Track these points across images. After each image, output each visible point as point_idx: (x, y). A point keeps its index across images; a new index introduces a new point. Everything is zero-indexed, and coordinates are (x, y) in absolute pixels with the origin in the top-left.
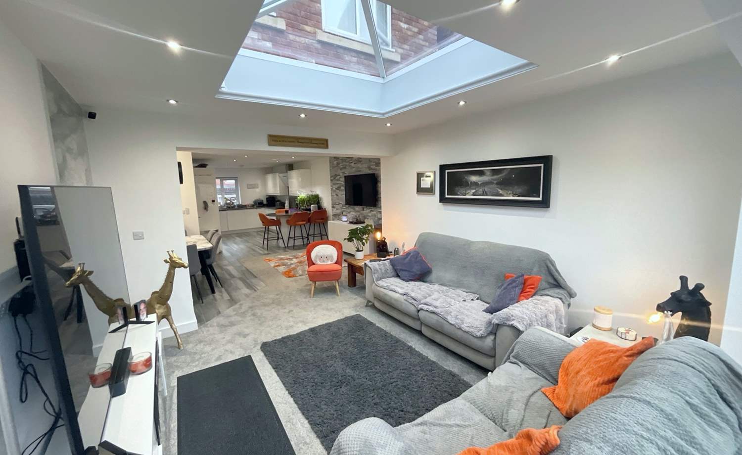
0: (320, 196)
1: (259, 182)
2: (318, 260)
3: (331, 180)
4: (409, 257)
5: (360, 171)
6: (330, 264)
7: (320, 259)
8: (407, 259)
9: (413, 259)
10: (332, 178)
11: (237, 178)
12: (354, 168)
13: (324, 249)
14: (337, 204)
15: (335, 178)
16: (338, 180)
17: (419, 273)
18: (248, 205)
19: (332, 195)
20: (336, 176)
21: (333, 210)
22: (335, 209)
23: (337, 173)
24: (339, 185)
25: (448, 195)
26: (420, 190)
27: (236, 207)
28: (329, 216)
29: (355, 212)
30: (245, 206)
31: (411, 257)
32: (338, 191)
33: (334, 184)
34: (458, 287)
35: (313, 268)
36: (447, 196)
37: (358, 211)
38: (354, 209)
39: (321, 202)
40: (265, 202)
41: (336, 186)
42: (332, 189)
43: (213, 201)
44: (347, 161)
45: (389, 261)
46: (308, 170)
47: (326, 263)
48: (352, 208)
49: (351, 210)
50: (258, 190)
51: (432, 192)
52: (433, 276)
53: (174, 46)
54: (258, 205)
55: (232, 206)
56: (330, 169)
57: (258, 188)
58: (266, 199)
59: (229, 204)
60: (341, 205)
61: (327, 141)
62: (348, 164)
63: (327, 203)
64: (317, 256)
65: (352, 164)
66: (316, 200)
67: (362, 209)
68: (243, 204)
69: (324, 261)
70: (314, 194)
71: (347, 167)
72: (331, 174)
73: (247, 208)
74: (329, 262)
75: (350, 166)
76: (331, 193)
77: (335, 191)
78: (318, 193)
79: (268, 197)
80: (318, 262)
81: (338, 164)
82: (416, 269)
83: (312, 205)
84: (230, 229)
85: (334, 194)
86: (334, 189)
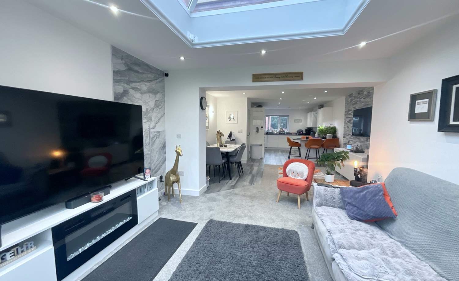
0: (337, 128)
1: (302, 118)
2: (290, 174)
3: (345, 115)
4: (365, 192)
5: (368, 105)
6: (300, 180)
7: (292, 174)
8: (362, 194)
9: (369, 196)
10: (346, 113)
11: (289, 115)
12: (363, 102)
13: (298, 166)
14: (347, 134)
15: (347, 113)
16: (350, 114)
17: (372, 214)
18: (293, 133)
19: (344, 128)
20: (349, 111)
21: (344, 140)
22: (345, 139)
23: (350, 109)
24: (350, 118)
25: (454, 121)
26: (413, 116)
27: (286, 134)
28: (341, 144)
29: (360, 142)
30: (291, 133)
31: (367, 192)
32: (349, 123)
33: (346, 118)
34: (428, 259)
35: (285, 179)
36: (452, 122)
37: (363, 142)
38: (359, 139)
39: (337, 132)
40: (304, 132)
41: (348, 120)
42: (345, 122)
43: (262, 127)
44: (358, 97)
45: (339, 189)
46: (332, 108)
47: (296, 178)
48: (358, 139)
49: (358, 140)
50: (301, 124)
51: (429, 118)
52: (395, 227)
53: (114, 9)
54: (299, 134)
55: (283, 133)
56: (345, 106)
57: (301, 122)
58: (305, 130)
59: (282, 131)
60: (350, 136)
61: (302, 74)
62: (358, 99)
63: (340, 134)
64: (290, 170)
65: (362, 100)
66: (333, 131)
67: (366, 140)
68: (290, 132)
69: (295, 176)
70: (332, 126)
71: (358, 103)
72: (345, 110)
73: (292, 134)
74: (299, 178)
75: (360, 101)
76: (344, 126)
77: (347, 124)
78: (336, 126)
79: (307, 128)
80: (290, 175)
81: (351, 100)
82: (370, 209)
83: (327, 135)
84: (279, 147)
85: (346, 127)
86: (347, 122)
